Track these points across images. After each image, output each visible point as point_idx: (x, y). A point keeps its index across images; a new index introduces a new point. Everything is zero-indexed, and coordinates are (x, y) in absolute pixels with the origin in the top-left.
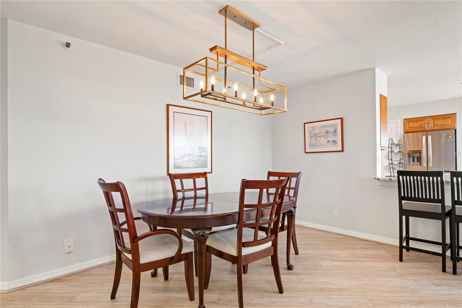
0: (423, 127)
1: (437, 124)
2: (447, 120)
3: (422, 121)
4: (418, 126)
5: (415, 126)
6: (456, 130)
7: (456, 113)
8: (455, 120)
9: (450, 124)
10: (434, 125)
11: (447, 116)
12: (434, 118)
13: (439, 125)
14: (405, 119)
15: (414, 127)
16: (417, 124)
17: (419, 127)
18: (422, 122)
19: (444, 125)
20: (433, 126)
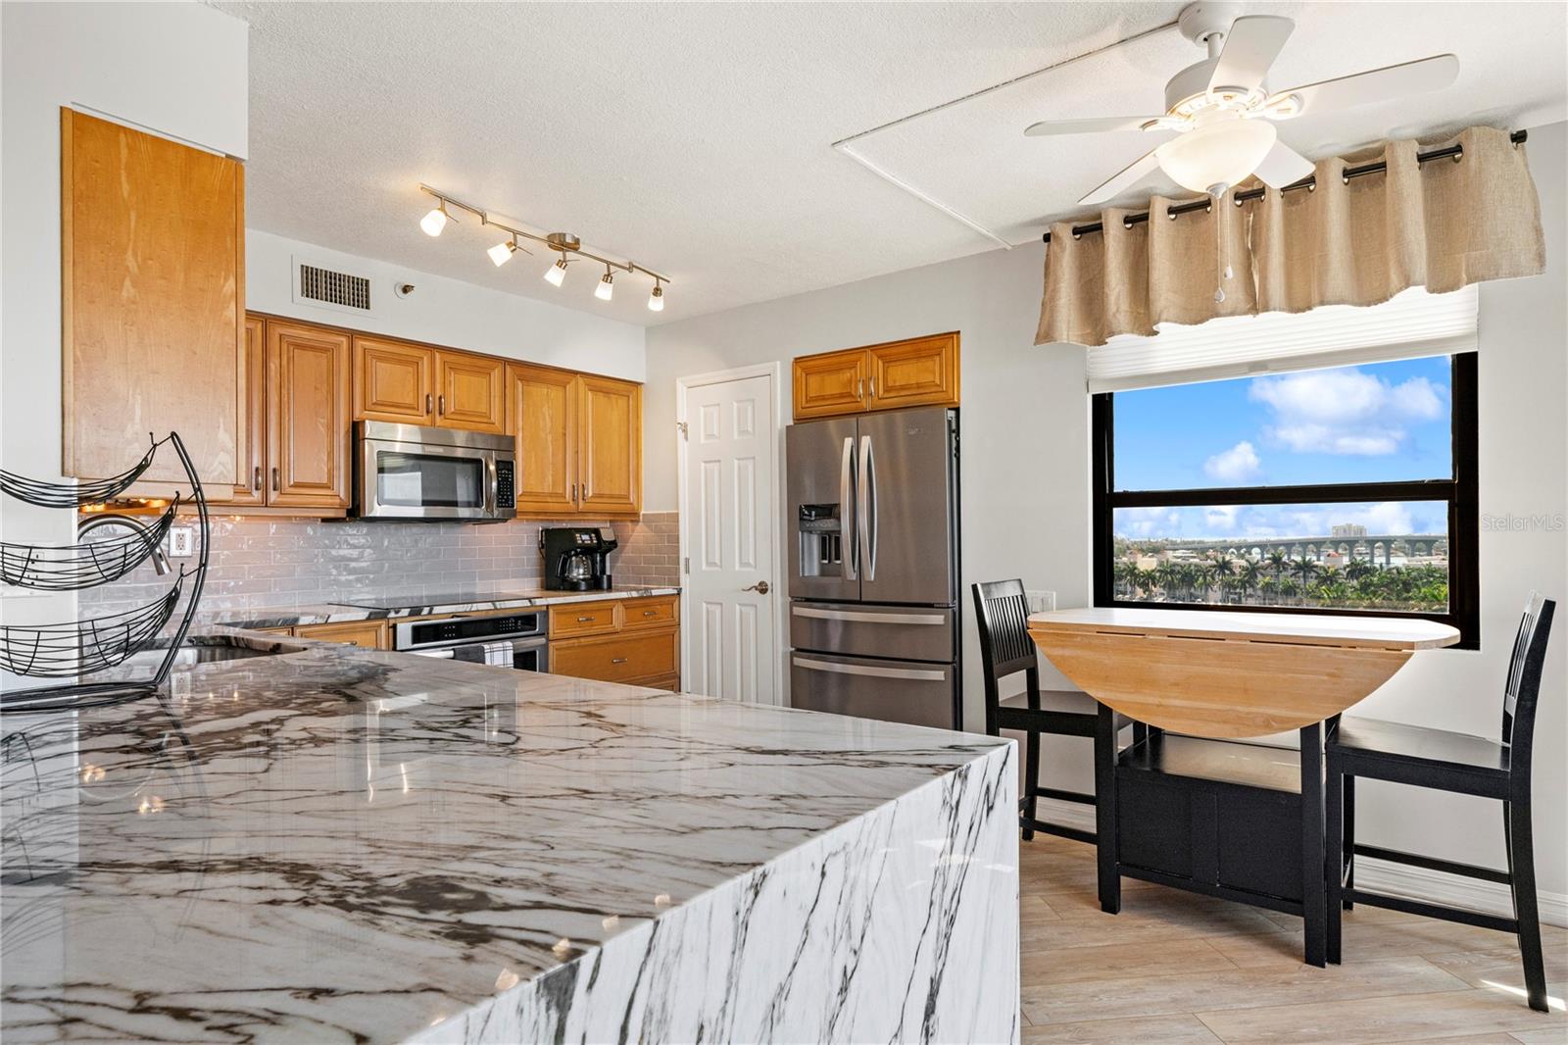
0: (852, 396)
1: (895, 382)
2: (929, 363)
3: (851, 368)
4: (836, 391)
5: (828, 392)
6: (957, 410)
7: (958, 332)
8: (953, 367)
9: (938, 382)
10: (887, 390)
11: (926, 345)
12: (889, 353)
13: (903, 388)
14: (797, 360)
15: (823, 398)
16: (832, 385)
17: (842, 396)
18: (847, 375)
19: (919, 386)
20: (885, 391)
